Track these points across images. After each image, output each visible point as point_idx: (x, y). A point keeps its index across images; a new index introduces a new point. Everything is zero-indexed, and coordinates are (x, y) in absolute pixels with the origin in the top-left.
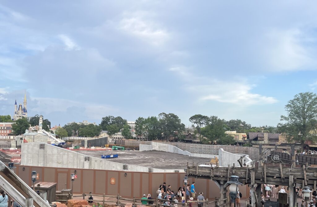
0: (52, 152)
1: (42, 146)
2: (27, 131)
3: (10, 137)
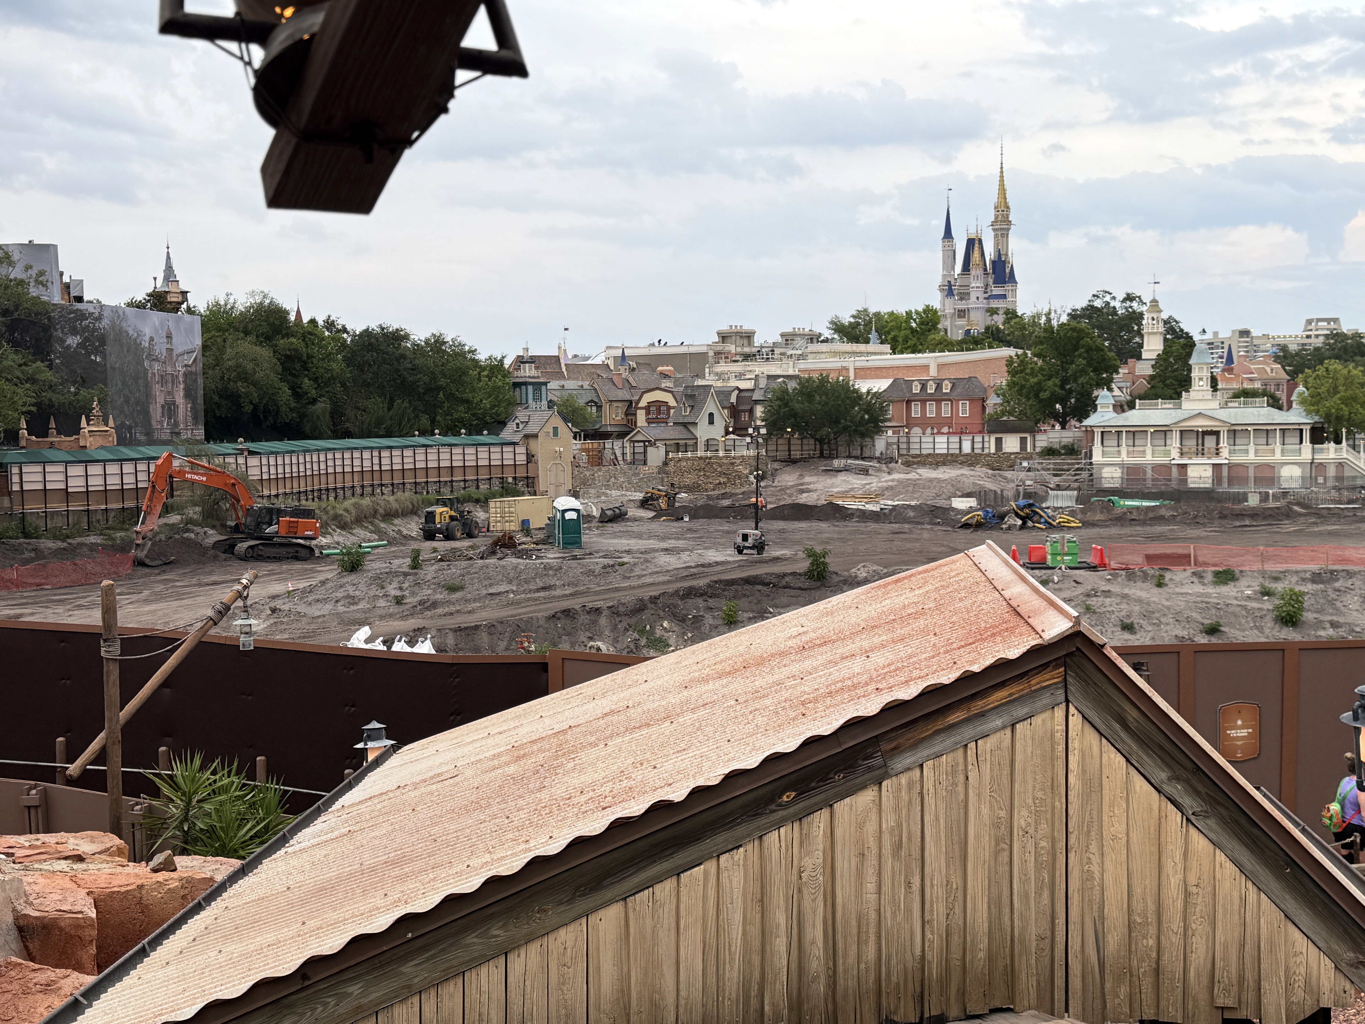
2: (1104, 397)
3: (999, 442)
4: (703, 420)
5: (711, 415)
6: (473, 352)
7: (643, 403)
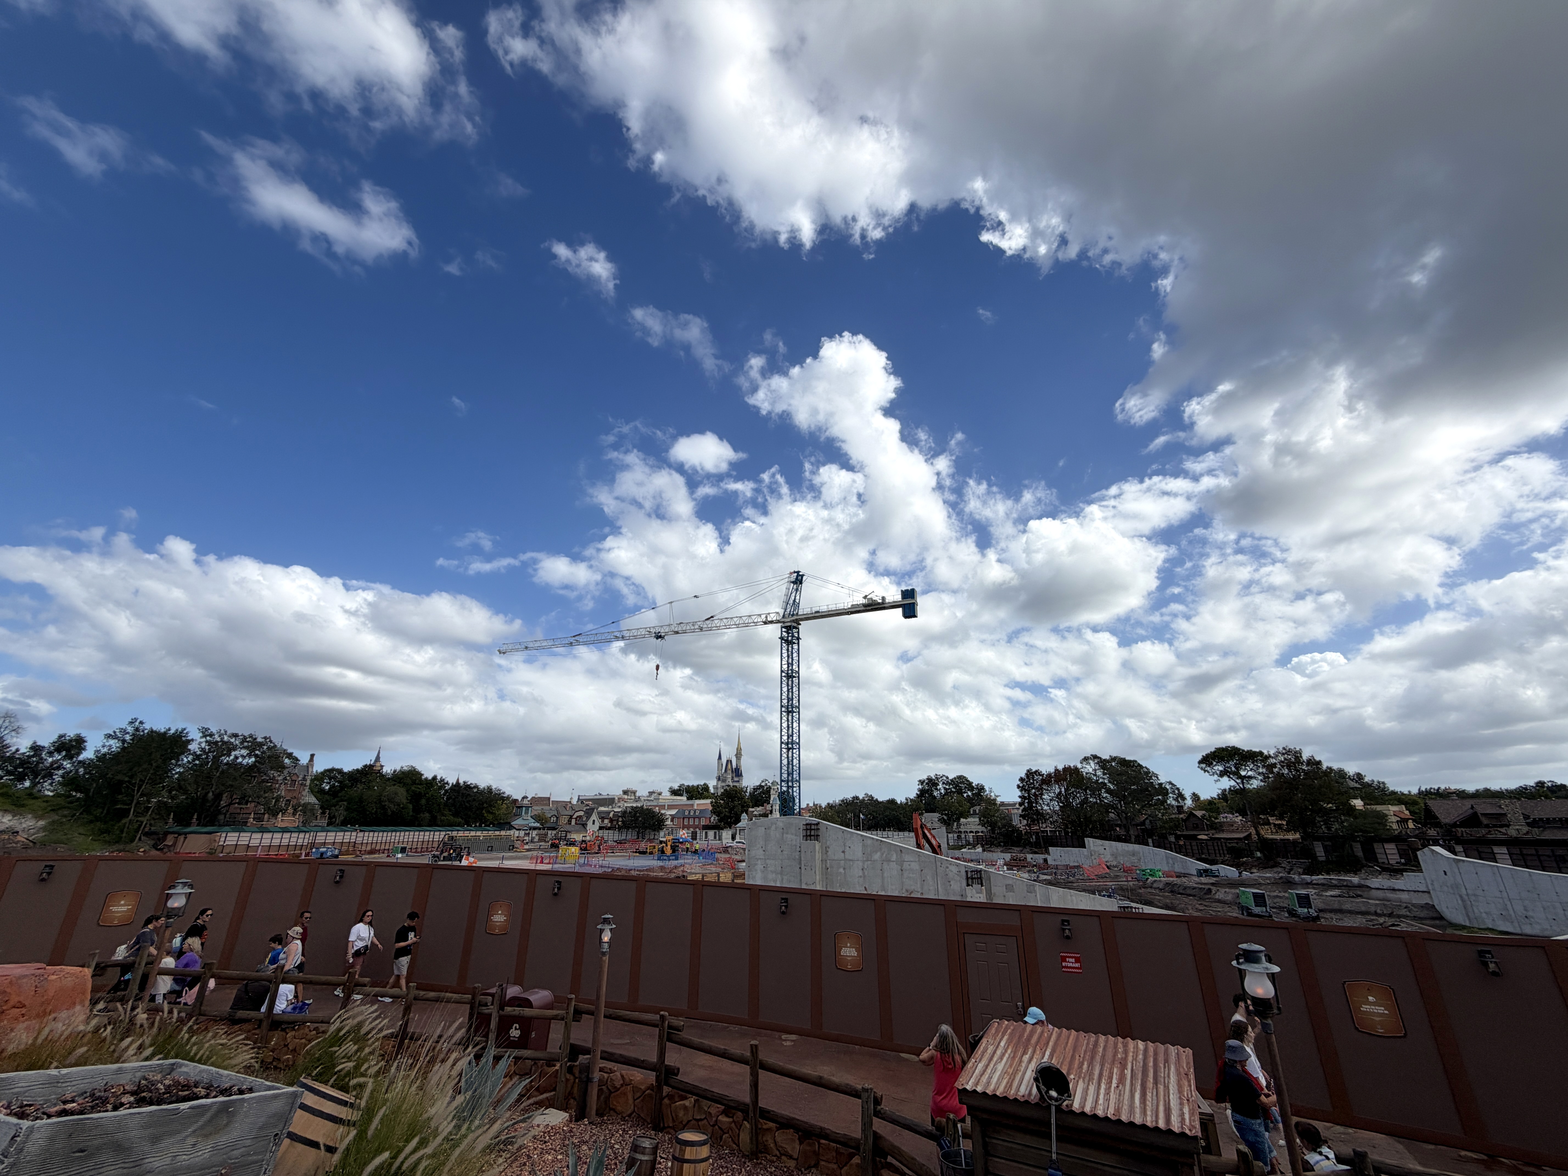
0: (843, 852)
1: (811, 830)
2: (744, 816)
3: (706, 833)
4: (590, 823)
5: (594, 821)
6: (504, 793)
7: (575, 816)
